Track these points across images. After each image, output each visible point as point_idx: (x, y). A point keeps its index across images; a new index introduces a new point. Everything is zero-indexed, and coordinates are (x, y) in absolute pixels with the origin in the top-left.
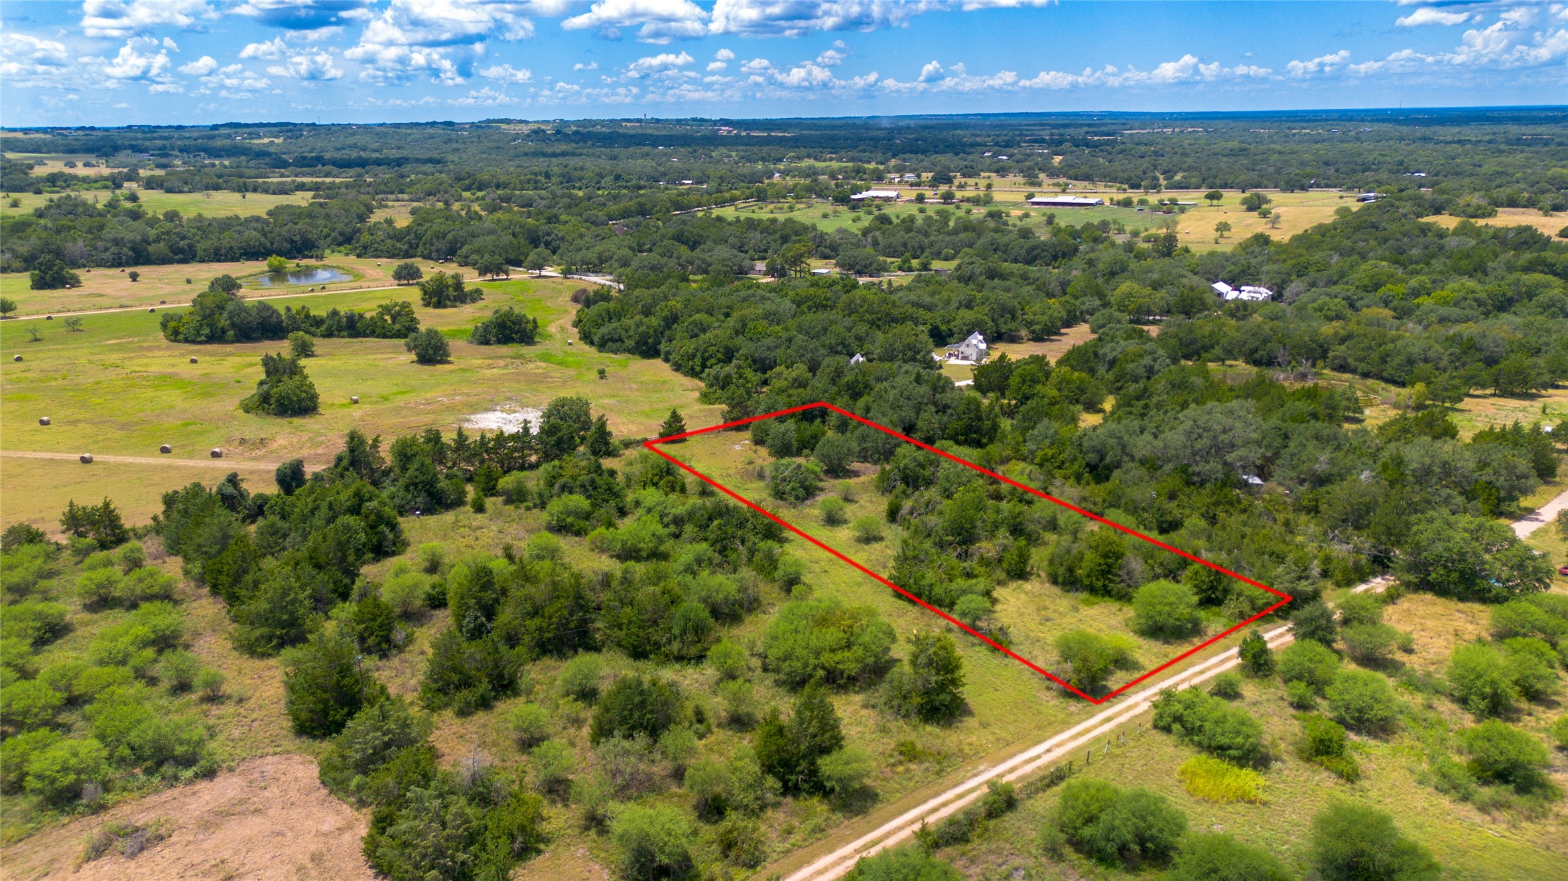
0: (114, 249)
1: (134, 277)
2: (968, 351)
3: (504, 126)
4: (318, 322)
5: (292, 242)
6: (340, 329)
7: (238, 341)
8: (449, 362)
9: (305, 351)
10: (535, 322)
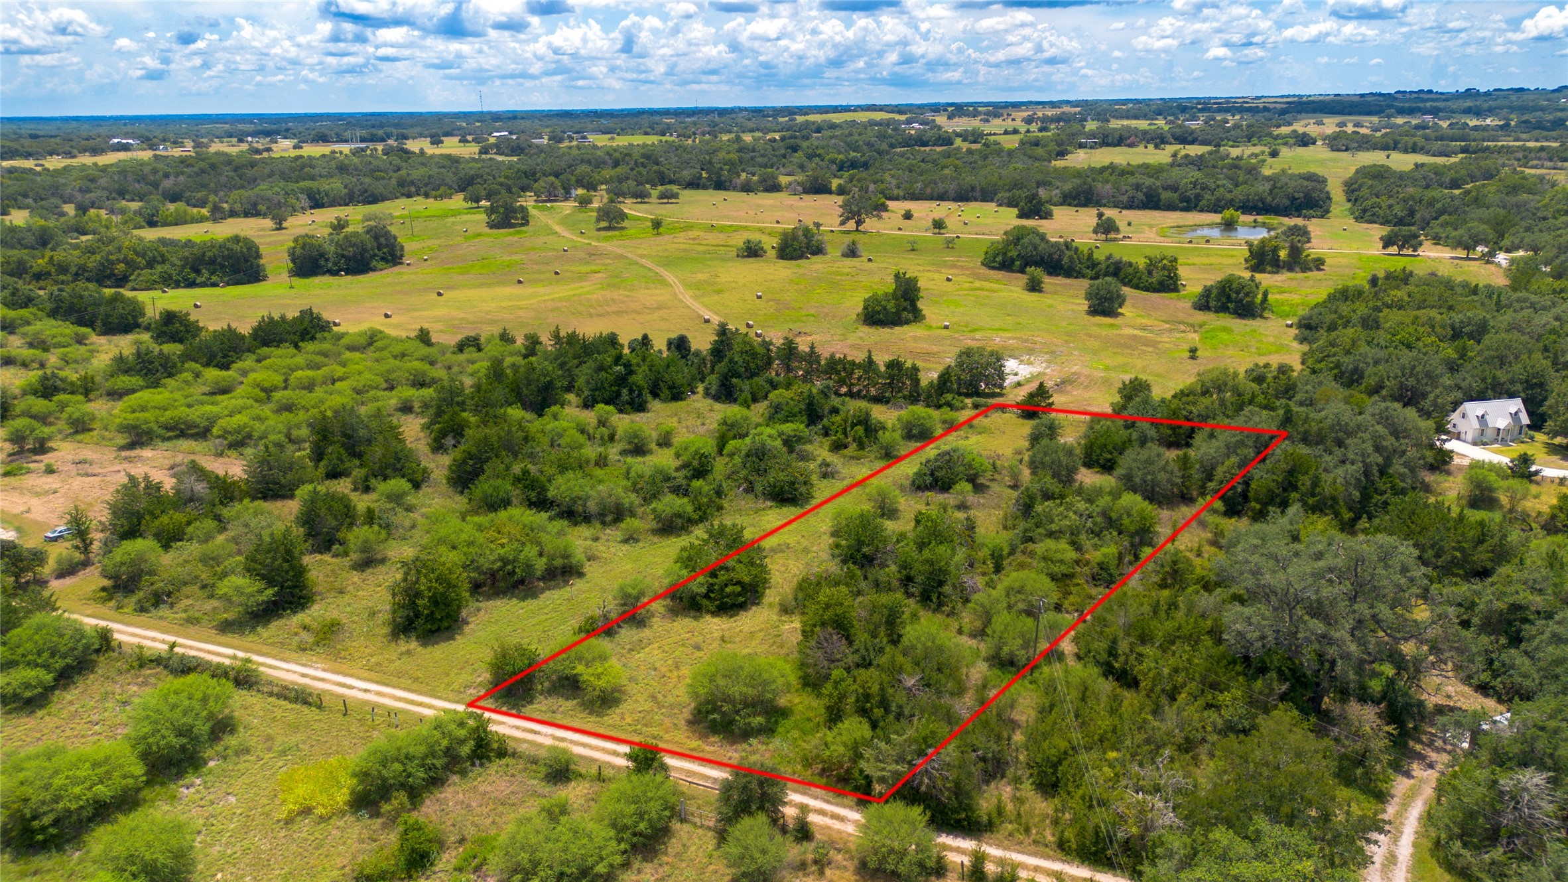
1: (1100, 216)
6: (1106, 274)
7: (1021, 271)
8: (1114, 316)
9: (1034, 287)
10: (1265, 294)
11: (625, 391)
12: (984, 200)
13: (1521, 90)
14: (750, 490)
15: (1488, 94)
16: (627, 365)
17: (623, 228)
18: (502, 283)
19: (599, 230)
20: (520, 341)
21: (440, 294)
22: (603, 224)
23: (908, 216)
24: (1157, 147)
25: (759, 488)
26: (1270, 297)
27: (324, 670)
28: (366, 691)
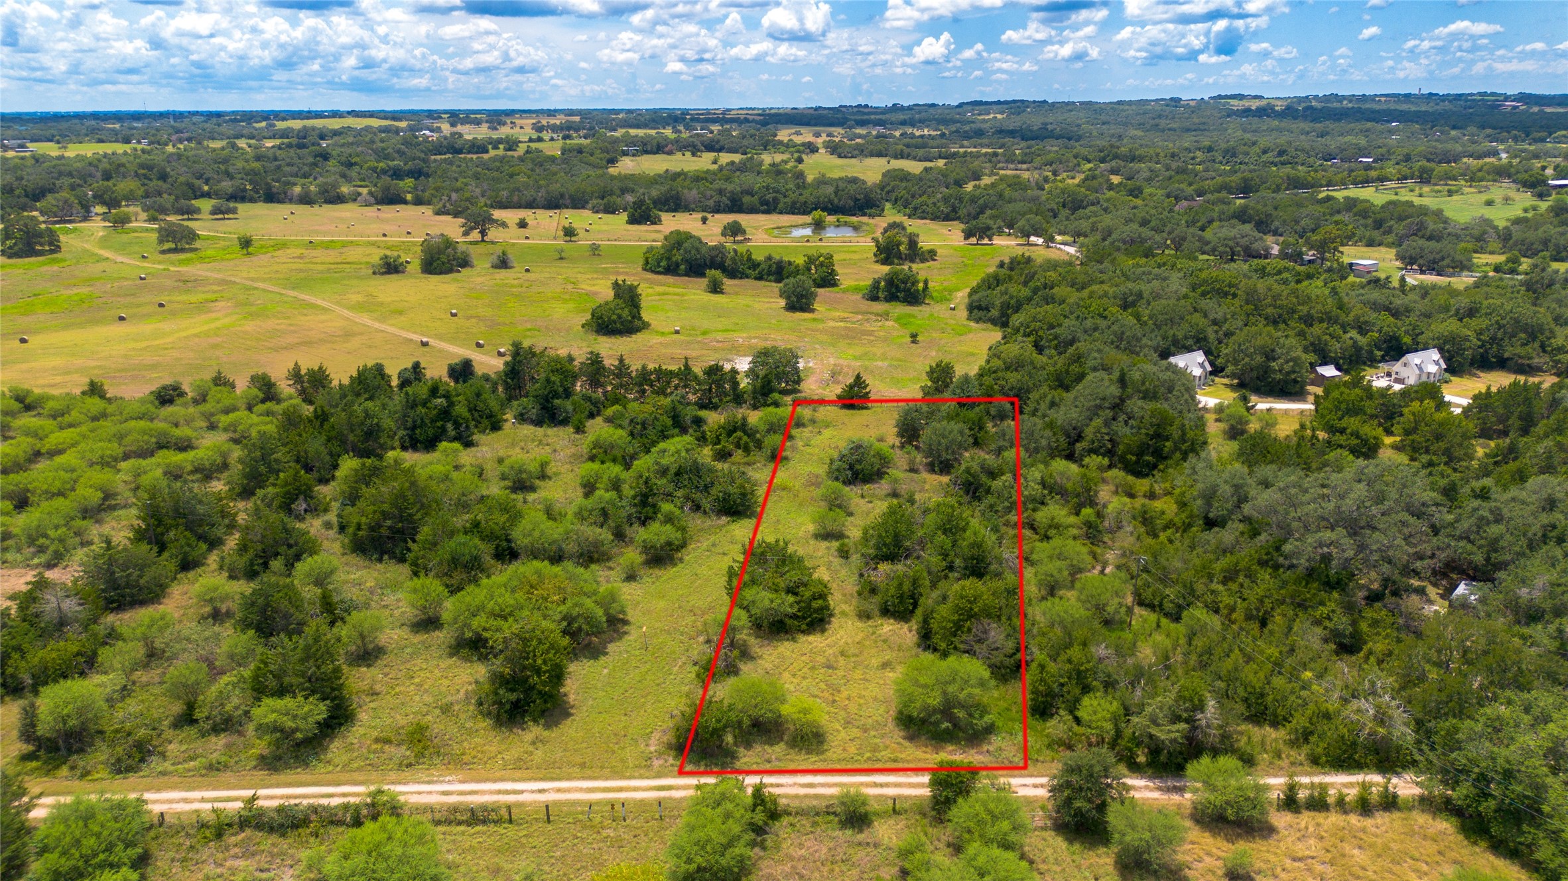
0: (717, 198)
1: (704, 220)
2: (1404, 372)
3: (1232, 102)
4: (755, 265)
5: (857, 200)
6: (769, 273)
7: (687, 275)
8: (813, 311)
9: (715, 288)
10: (926, 282)
11: (449, 426)
12: (575, 207)
13: (933, 105)
14: (697, 508)
15: (910, 108)
16: (447, 396)
17: (196, 250)
18: (96, 322)
19: (163, 252)
20: (242, 385)
21: (23, 341)
22: (167, 246)
23: (523, 224)
24: (694, 155)
25: (706, 504)
26: (930, 285)
27: (461, 782)
28: (541, 791)
